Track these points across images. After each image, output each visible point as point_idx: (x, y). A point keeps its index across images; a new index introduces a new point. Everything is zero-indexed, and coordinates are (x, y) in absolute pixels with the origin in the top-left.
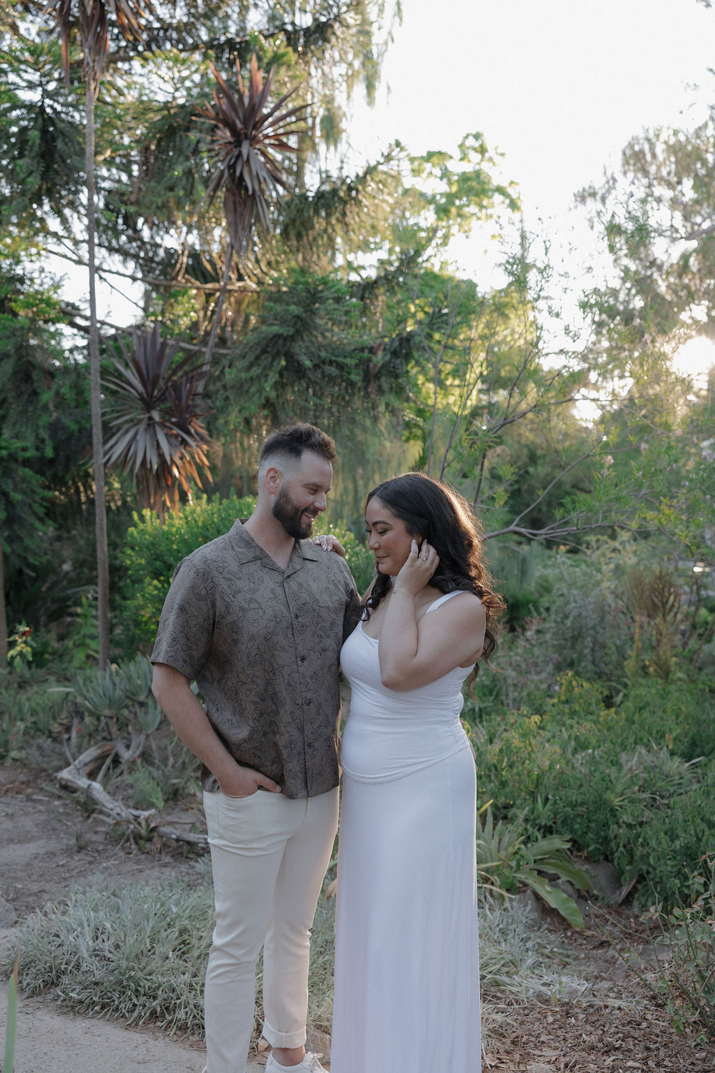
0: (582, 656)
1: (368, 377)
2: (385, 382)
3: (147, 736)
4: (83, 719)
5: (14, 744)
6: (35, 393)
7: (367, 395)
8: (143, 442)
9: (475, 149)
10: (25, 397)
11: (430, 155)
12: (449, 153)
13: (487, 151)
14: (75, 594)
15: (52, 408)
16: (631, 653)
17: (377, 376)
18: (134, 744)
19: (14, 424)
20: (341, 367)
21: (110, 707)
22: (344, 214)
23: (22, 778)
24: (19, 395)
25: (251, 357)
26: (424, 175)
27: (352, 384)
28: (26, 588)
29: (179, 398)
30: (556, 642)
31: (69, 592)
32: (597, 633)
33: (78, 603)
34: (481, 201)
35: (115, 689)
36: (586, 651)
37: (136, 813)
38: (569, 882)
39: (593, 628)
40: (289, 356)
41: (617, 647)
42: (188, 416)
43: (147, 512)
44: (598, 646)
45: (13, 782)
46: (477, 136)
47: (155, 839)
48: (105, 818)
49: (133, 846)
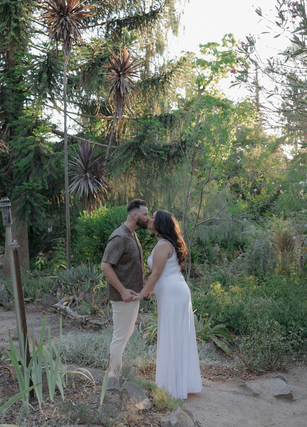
0: (259, 267)
1: (169, 158)
2: (176, 159)
3: (85, 292)
4: (61, 287)
5: (37, 296)
6: (42, 164)
7: (169, 164)
8: (83, 185)
9: (229, 41)
10: (38, 166)
11: (209, 45)
12: (218, 43)
13: (235, 42)
14: (54, 241)
15: (48, 171)
16: (277, 265)
17: (173, 157)
18: (80, 295)
19: (34, 176)
20: (158, 154)
21: (72, 282)
22: (163, 88)
23: (41, 307)
24: (36, 165)
25: (124, 150)
26: (207, 54)
27: (163, 160)
28: (34, 239)
29: (97, 168)
30: (248, 261)
31: (52, 240)
33: (55, 245)
34: (232, 64)
35: (73, 276)
36: (261, 265)
37: (82, 316)
38: (227, 340)
40: (139, 149)
42: (100, 175)
43: (85, 212)
44: (265, 263)
45: (38, 308)
46: (230, 35)
47: (88, 324)
48: (71, 317)
49: (81, 327)
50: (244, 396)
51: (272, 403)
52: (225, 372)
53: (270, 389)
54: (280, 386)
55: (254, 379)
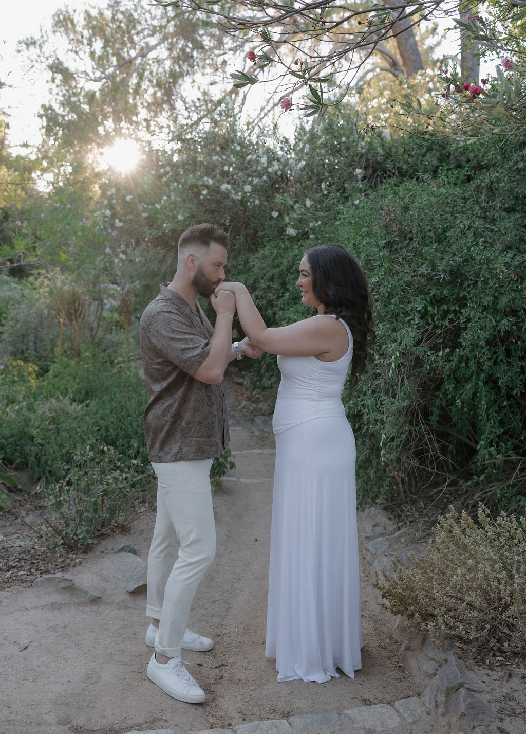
0: (28, 347)
16: (59, 343)
30: (11, 339)
32: (38, 331)
39: (35, 328)
41: (51, 340)
44: (37, 340)
50: (73, 608)
51: (127, 607)
52: (20, 559)
53: (118, 579)
54: (135, 568)
55: (80, 563)
